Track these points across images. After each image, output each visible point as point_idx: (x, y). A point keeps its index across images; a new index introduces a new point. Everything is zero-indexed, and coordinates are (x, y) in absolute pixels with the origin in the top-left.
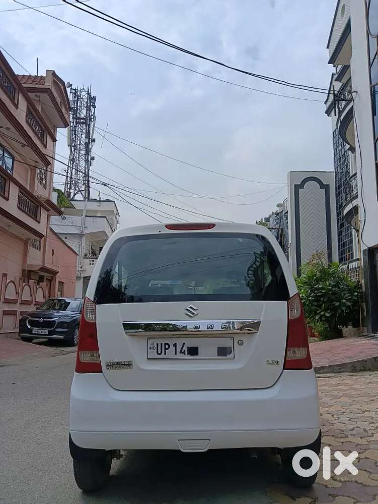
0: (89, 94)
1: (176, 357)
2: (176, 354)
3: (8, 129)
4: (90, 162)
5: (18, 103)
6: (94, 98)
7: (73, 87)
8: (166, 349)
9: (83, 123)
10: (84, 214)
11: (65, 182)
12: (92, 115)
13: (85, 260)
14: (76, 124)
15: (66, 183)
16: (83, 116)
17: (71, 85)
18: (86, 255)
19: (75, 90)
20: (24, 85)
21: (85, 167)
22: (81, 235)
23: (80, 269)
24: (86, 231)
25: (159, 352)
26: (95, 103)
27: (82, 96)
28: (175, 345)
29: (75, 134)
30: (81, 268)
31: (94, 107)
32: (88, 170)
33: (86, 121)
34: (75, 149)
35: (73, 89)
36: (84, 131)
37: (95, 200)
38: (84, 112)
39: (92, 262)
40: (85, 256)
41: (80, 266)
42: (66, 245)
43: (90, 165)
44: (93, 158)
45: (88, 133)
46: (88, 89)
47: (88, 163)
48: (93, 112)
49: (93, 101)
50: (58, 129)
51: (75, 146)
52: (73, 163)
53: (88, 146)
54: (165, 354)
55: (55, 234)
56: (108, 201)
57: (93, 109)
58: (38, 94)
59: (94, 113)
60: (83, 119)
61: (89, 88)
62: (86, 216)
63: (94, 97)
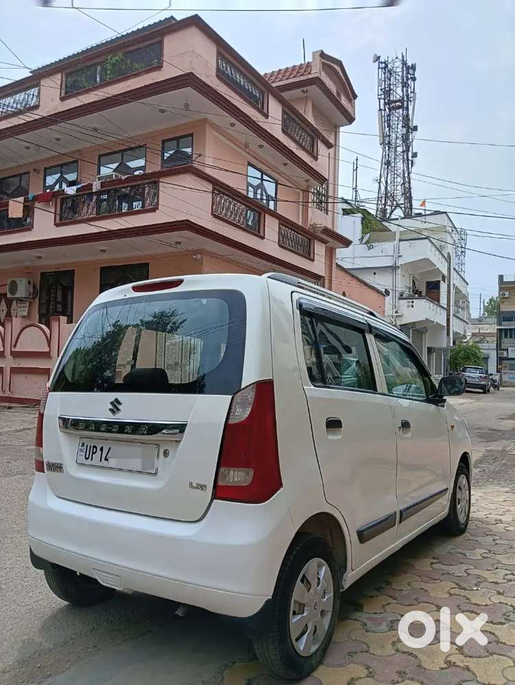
0: (404, 63)
1: (101, 464)
2: (101, 461)
3: (261, 146)
4: (412, 161)
5: (268, 112)
6: (414, 67)
7: (382, 59)
8: (93, 453)
9: (399, 107)
10: (397, 238)
11: (376, 196)
12: (411, 92)
13: (400, 301)
14: (390, 111)
15: (378, 197)
16: (398, 97)
17: (379, 57)
18: (402, 295)
19: (385, 63)
20: (274, 85)
21: (404, 170)
22: (394, 268)
23: (395, 315)
24: (400, 262)
25: (87, 456)
26: (414, 75)
27: (395, 69)
28: (102, 449)
29: (389, 126)
30: (396, 312)
31: (414, 79)
32: (409, 174)
33: (403, 104)
34: (389, 147)
35: (382, 63)
36: (401, 118)
37: (419, 215)
38: (399, 90)
39: (411, 304)
40: (401, 297)
41: (395, 310)
42: (366, 284)
43: (412, 166)
44: (415, 155)
45: (406, 120)
46: (403, 56)
47: (409, 163)
48: (412, 87)
49: (411, 71)
50: (341, 128)
51: (389, 143)
52: (388, 168)
53: (407, 139)
54: (92, 459)
55: (346, 271)
56: (437, 213)
57: (412, 82)
58: (305, 89)
59: (414, 88)
60: (399, 101)
61: (404, 54)
62: (400, 240)
63: (412, 65)
